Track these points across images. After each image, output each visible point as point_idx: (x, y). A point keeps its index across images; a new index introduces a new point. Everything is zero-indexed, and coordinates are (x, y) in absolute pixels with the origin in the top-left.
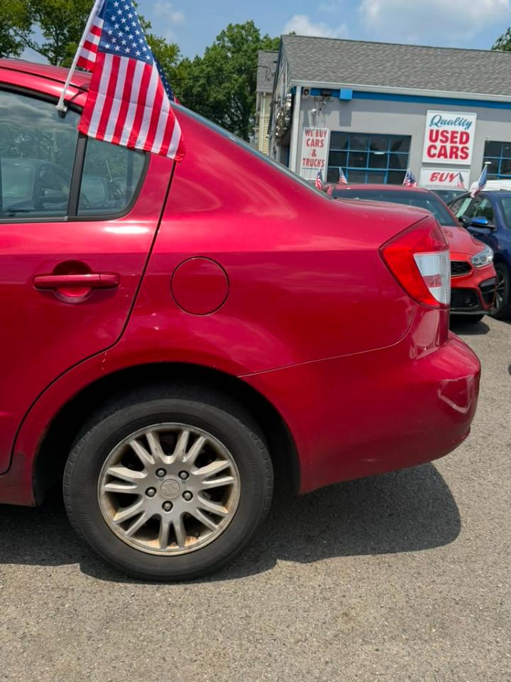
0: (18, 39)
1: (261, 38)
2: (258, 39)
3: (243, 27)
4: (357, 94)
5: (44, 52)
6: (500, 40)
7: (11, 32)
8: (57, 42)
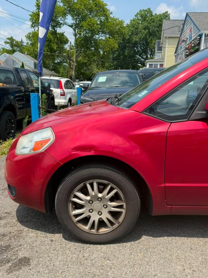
2: (152, 15)
3: (146, 11)
5: (71, 26)
7: (59, 19)
8: (76, 22)
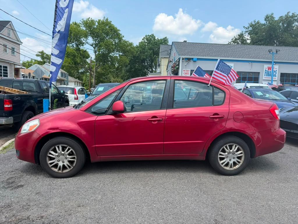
0: (84, 41)
1: (156, 39)
3: (150, 36)
4: (198, 59)
5: (92, 45)
6: (232, 39)
7: (82, 40)
8: (96, 42)
